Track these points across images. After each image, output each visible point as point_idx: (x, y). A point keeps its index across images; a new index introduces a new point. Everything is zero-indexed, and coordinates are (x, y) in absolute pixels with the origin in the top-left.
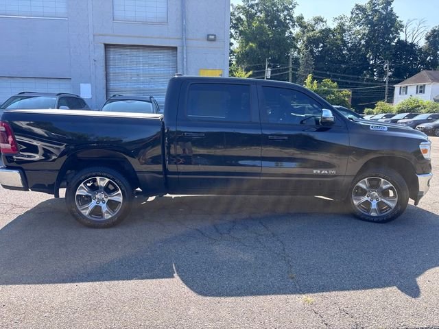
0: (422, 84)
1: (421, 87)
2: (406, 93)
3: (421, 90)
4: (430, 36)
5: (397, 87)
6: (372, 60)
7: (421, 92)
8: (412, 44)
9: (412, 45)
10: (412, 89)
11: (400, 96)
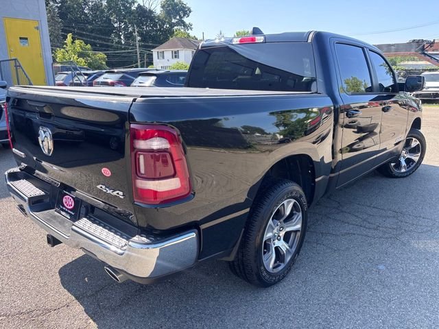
0: (176, 50)
1: (175, 52)
2: (163, 58)
3: (176, 55)
4: (164, 5)
5: (155, 52)
6: (116, 22)
7: (176, 57)
8: (150, 10)
9: (151, 12)
10: (168, 54)
11: (158, 60)
